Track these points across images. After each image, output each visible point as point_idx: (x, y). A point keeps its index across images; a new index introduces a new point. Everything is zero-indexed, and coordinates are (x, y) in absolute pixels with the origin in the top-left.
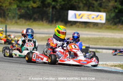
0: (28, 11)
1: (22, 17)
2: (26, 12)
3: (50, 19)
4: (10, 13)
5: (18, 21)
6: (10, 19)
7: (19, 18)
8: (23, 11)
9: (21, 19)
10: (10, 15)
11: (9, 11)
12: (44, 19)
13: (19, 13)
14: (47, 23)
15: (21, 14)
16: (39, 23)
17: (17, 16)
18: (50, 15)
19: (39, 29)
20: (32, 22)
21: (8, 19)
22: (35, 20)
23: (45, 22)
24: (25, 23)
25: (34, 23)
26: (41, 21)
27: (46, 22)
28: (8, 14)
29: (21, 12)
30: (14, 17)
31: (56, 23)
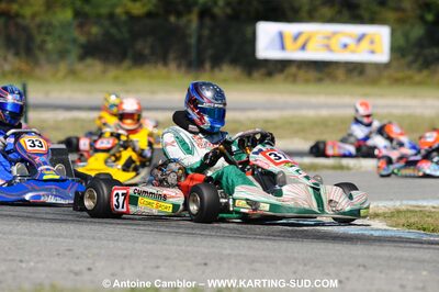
0: (113, 31)
1: (91, 51)
2: (107, 34)
3: (193, 55)
4: (48, 38)
5: (79, 66)
6: (49, 61)
7: (82, 58)
8: (95, 30)
9: (89, 61)
10: (50, 46)
11: (48, 33)
12: (171, 56)
13: (83, 39)
14: (183, 69)
15: (89, 42)
16: (154, 72)
17: (75, 52)
18: (193, 41)
19: (153, 92)
20: (129, 68)
21: (42, 57)
22: (139, 60)
23: (173, 66)
24: (104, 72)
25: (137, 72)
26: (160, 66)
27: (179, 66)
28: (44, 42)
29: (89, 34)
30: (63, 54)
31: (213, 67)
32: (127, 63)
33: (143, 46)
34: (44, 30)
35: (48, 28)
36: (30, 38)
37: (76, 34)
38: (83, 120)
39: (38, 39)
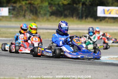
0: (59, 8)
1: (53, 14)
2: (57, 9)
3: (80, 15)
4: (41, 10)
5: (50, 18)
6: (42, 16)
7: (50, 16)
8: (54, 8)
9: (52, 16)
10: (42, 12)
11: (41, 9)
12: (74, 15)
13: (51, 10)
14: (77, 19)
15: (52, 11)
16: (70, 20)
17: (49, 14)
18: (80, 11)
20: (63, 19)
21: (40, 15)
22: (66, 16)
23: (75, 18)
24: (56, 20)
26: (71, 18)
27: (76, 18)
28: (40, 11)
29: (52, 9)
30: (45, 14)
31: (85, 19)
32: (62, 17)
33: (67, 12)
34: (40, 8)
35: (41, 7)
36: (36, 10)
37: (49, 9)
38: (50, 33)
39: (39, 10)
